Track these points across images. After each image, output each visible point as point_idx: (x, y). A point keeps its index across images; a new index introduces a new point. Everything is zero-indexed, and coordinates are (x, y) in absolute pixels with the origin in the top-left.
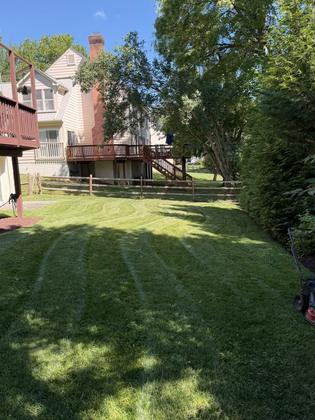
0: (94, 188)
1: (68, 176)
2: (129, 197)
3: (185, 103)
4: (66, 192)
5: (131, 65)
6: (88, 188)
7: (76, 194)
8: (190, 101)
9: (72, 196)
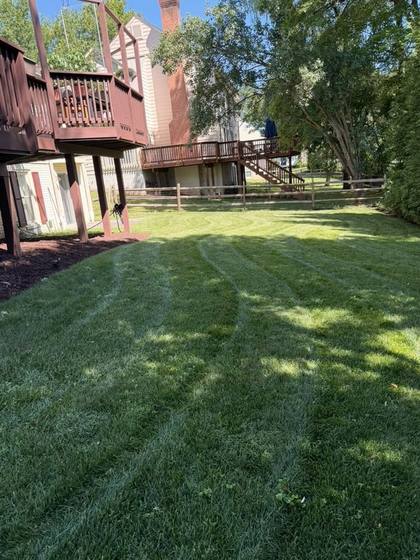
0: (183, 201)
1: (144, 187)
2: (227, 209)
3: (304, 77)
4: (146, 208)
5: (230, 32)
6: (175, 201)
7: (160, 209)
8: (311, 74)
9: (155, 212)
